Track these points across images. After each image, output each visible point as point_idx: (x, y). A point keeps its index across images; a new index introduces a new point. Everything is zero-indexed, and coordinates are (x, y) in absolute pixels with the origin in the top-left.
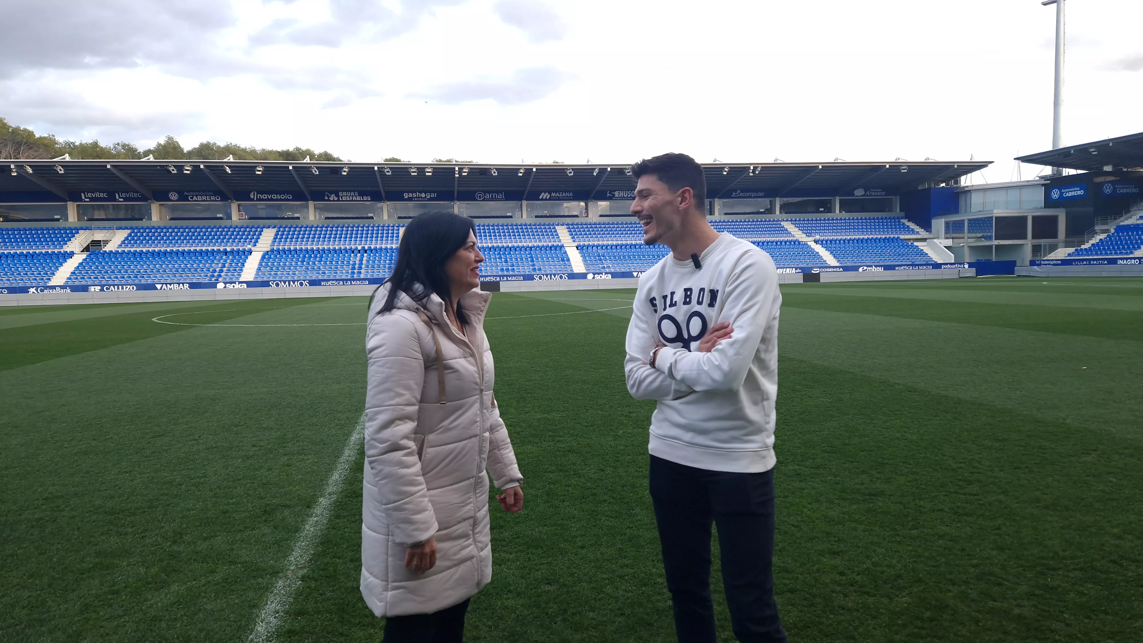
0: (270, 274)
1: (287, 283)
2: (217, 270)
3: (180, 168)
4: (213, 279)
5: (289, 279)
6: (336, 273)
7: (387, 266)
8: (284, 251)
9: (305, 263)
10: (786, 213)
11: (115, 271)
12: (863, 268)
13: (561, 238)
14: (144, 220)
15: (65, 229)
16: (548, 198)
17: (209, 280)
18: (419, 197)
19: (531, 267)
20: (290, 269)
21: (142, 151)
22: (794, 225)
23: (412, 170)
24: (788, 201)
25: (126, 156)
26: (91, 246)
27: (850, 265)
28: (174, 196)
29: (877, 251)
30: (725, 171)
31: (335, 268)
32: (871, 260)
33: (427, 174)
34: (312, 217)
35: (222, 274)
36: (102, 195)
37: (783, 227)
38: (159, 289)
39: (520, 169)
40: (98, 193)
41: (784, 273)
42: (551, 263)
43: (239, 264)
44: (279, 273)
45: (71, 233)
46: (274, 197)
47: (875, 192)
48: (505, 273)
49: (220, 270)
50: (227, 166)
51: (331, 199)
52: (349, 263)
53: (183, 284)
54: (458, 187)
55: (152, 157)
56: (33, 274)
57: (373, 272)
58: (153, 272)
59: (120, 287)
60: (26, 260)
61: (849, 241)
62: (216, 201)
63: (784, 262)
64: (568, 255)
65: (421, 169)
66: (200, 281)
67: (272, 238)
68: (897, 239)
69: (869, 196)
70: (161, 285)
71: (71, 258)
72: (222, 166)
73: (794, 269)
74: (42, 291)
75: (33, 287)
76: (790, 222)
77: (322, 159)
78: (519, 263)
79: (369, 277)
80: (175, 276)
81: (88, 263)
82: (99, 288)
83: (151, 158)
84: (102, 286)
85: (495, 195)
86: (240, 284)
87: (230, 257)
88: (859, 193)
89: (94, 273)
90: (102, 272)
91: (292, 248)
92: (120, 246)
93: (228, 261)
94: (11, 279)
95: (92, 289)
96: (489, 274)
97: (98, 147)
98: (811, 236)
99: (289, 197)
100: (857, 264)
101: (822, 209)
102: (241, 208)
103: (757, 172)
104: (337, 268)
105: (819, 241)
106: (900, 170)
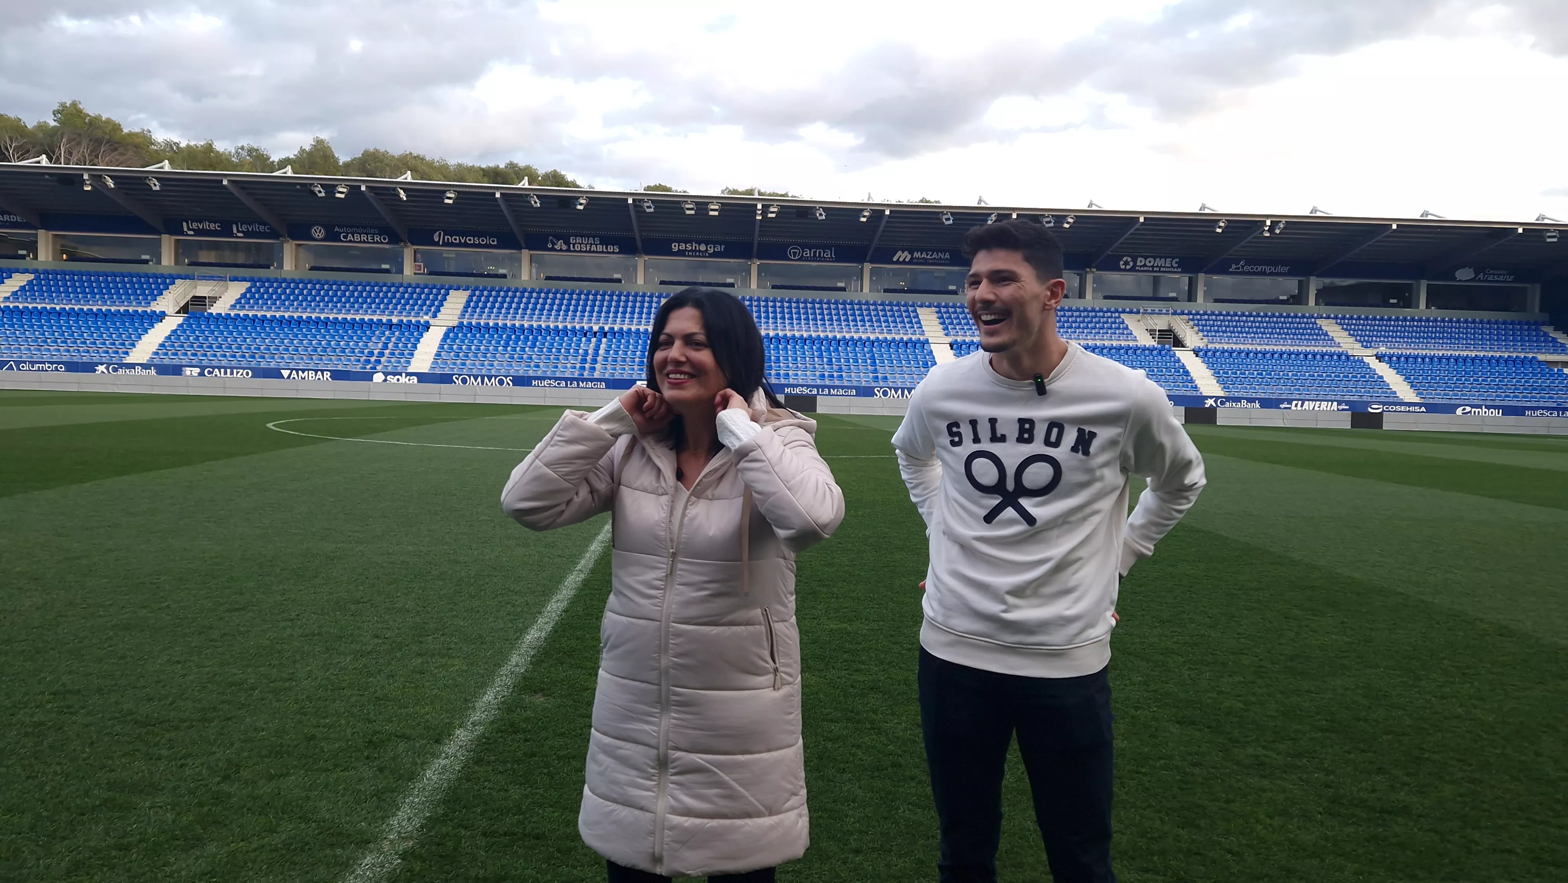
0: (455, 364)
1: (479, 379)
2: (376, 352)
3: (330, 189)
4: (368, 367)
5: (483, 372)
6: (557, 367)
7: (637, 360)
8: (478, 327)
9: (509, 349)
10: (1326, 305)
11: (223, 346)
12: (1464, 409)
13: (924, 328)
14: (272, 268)
15: (156, 277)
16: (907, 260)
17: (361, 368)
18: (696, 251)
19: (871, 375)
20: (486, 357)
21: (277, 160)
22: (1341, 327)
23: (687, 206)
24: (1332, 283)
25: (253, 167)
26: (191, 304)
27: (1440, 401)
28: (318, 232)
29: (1491, 381)
30: (1220, 227)
31: (555, 359)
32: (1479, 395)
33: (711, 213)
34: (525, 276)
35: (383, 359)
36: (212, 226)
37: (1320, 329)
38: (286, 377)
39: (863, 210)
40: (207, 223)
41: (1316, 408)
42: (905, 369)
43: (409, 345)
44: (468, 362)
45: (164, 282)
46: (470, 240)
47: (1494, 275)
48: (827, 382)
49: (379, 353)
50: (401, 188)
51: (557, 247)
52: (578, 353)
53: (322, 371)
54: (760, 236)
55: (290, 170)
56: (104, 344)
57: (615, 369)
58: (278, 350)
59: (229, 371)
60: (96, 322)
61: (1440, 359)
62: (382, 243)
63: (1317, 390)
64: (934, 358)
65: (702, 203)
66: (349, 368)
67: (461, 306)
68: (1531, 361)
69: (1483, 281)
70: (289, 371)
71: (161, 322)
72: (394, 189)
73: (1335, 403)
74: (115, 370)
75: (102, 364)
76: (1334, 321)
77: (548, 183)
78: (852, 367)
79: (607, 376)
80: (312, 359)
81: (184, 331)
82: (198, 370)
83: (289, 172)
84: (203, 368)
85: (820, 253)
86: (408, 377)
87: (397, 333)
88: (1464, 275)
89: (192, 347)
90: (205, 345)
91: (491, 324)
92: (233, 307)
93: (393, 339)
94: (71, 349)
95: (188, 371)
96: (801, 382)
97: (212, 152)
98: (1371, 347)
99: (493, 241)
100: (1453, 402)
101: (1395, 301)
102: (418, 256)
103: (1277, 231)
104: (558, 359)
105: (1384, 356)
106: (1543, 237)
